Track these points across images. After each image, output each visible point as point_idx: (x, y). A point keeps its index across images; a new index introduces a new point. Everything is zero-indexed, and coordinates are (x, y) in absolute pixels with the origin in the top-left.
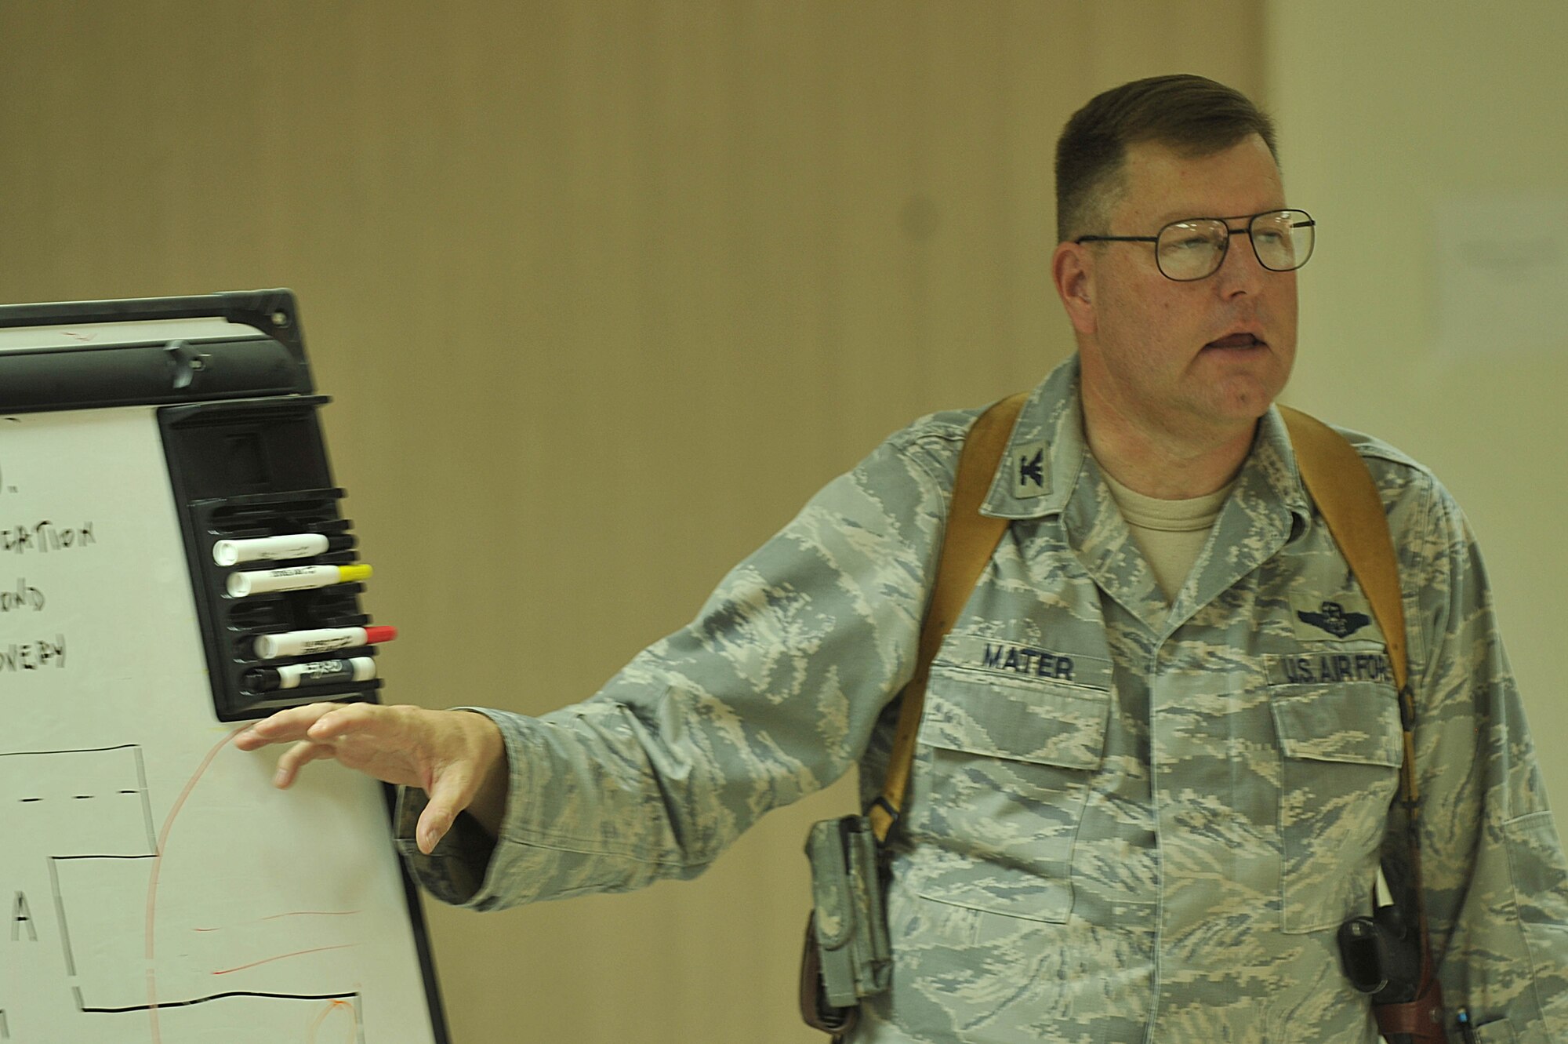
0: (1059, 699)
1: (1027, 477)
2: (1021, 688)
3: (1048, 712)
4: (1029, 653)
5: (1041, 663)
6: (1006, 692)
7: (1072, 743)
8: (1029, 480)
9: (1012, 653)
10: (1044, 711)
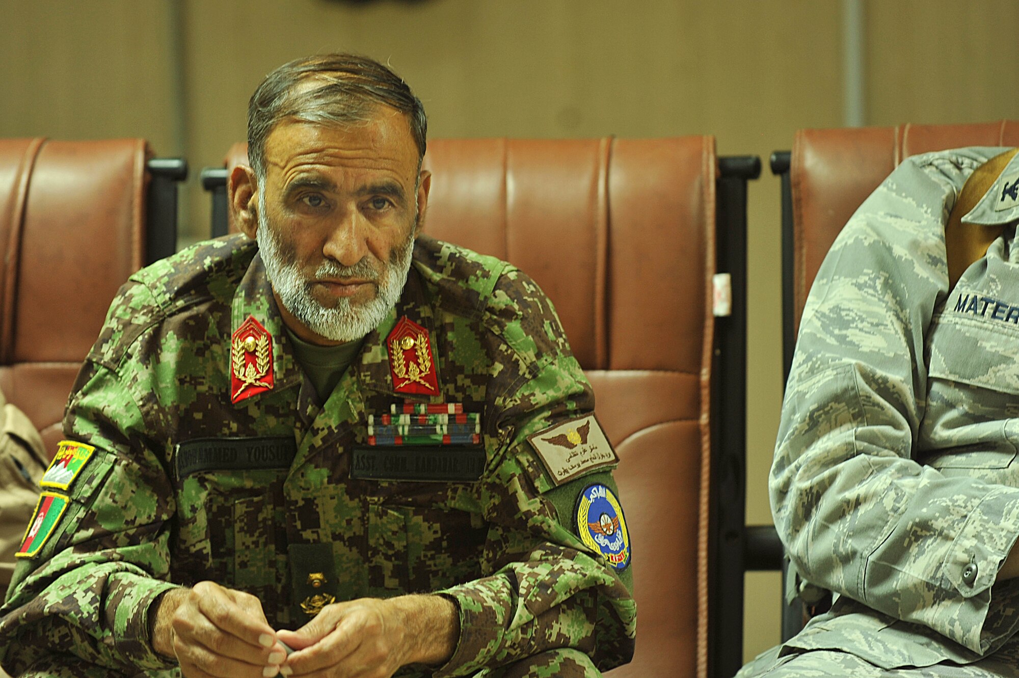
0: (1004, 337)
1: (1007, 196)
2: (975, 326)
3: (992, 347)
4: (987, 301)
5: (996, 310)
6: (964, 329)
7: (1007, 373)
8: (1008, 197)
9: (975, 300)
10: (989, 346)
